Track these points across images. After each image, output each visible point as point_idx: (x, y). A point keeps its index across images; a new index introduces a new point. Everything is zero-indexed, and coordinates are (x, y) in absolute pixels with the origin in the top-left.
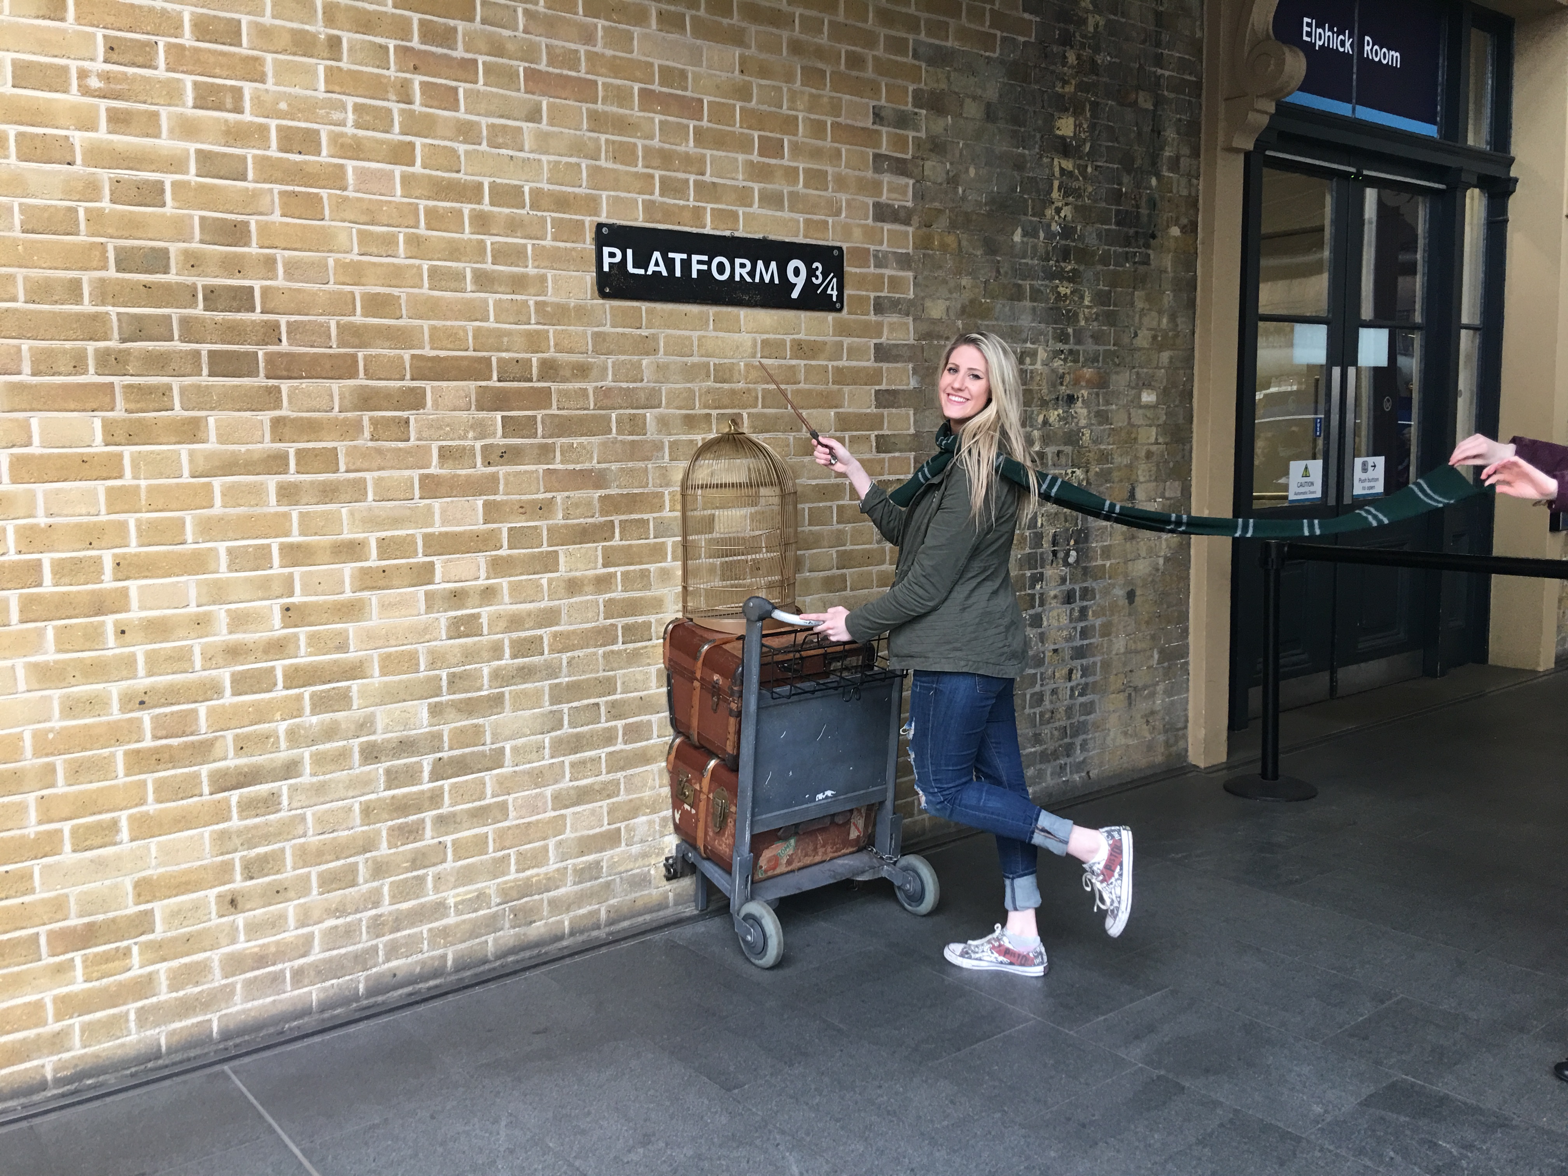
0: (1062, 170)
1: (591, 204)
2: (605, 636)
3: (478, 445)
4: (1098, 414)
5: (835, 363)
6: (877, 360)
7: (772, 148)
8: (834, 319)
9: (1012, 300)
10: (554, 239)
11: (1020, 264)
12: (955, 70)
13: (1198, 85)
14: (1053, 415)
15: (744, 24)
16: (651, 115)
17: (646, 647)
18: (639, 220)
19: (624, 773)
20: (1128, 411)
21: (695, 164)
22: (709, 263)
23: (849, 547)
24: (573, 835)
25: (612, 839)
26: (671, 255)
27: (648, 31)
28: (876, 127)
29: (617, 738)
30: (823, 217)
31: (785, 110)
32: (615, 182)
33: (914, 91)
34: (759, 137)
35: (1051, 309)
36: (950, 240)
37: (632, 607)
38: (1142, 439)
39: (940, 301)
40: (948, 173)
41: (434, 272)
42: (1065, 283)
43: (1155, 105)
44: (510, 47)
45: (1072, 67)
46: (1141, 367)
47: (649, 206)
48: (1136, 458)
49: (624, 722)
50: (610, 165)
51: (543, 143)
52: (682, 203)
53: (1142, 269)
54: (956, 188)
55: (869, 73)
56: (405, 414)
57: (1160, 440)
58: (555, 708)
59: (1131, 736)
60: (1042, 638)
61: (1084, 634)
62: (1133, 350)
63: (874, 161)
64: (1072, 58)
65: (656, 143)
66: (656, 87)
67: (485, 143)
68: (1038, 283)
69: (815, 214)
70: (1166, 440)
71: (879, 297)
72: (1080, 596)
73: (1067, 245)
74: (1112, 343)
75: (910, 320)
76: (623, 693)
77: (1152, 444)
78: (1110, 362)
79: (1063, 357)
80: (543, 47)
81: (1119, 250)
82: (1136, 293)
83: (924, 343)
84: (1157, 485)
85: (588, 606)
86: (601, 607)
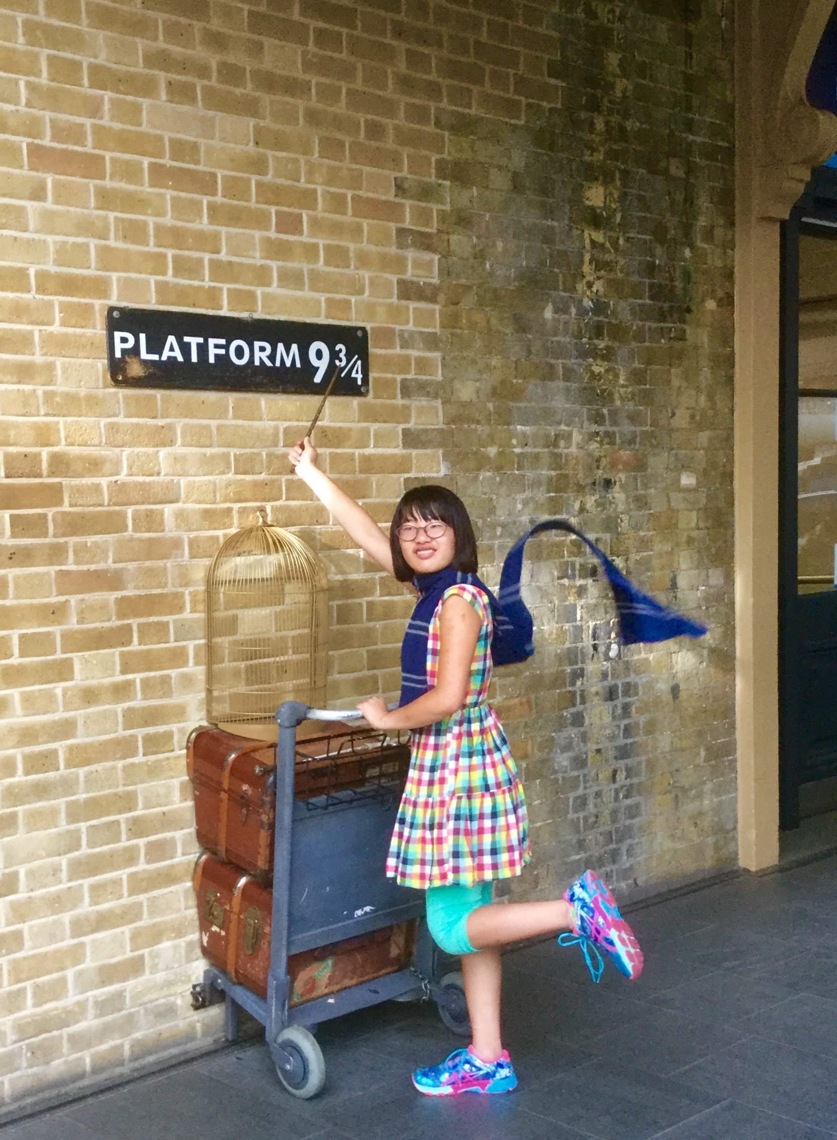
0: (593, 242)
2: (125, 747)
4: (637, 499)
5: (361, 451)
6: (405, 446)
7: (289, 224)
8: (359, 405)
9: (544, 379)
10: (63, 324)
11: (552, 342)
12: (480, 139)
13: (731, 151)
14: (591, 501)
15: (257, 94)
16: (162, 191)
17: (168, 759)
18: (152, 303)
19: (147, 895)
20: (668, 495)
21: (210, 242)
22: (227, 347)
23: (380, 646)
24: (92, 965)
25: (136, 966)
26: (187, 339)
27: (158, 102)
28: (398, 200)
29: (138, 858)
30: (345, 296)
31: (303, 184)
32: (124, 262)
33: (437, 160)
34: (277, 213)
35: (585, 389)
36: (478, 317)
37: (151, 717)
38: (682, 525)
39: (469, 382)
40: (474, 247)
42: (599, 362)
43: (687, 173)
44: (12, 122)
45: (600, 134)
46: (679, 448)
47: (162, 287)
48: (678, 544)
49: (146, 839)
50: (120, 245)
51: (49, 222)
52: (196, 283)
53: (678, 345)
54: (483, 263)
55: (390, 143)
57: (702, 525)
58: (72, 827)
59: (679, 839)
60: (584, 738)
61: (627, 731)
62: (671, 431)
63: (397, 236)
64: (600, 125)
65: (168, 220)
66: (167, 162)
69: (337, 293)
70: (708, 525)
71: (406, 379)
72: (623, 692)
73: (600, 321)
74: (649, 423)
75: (438, 403)
76: (144, 808)
77: (693, 530)
78: (648, 444)
79: (598, 439)
80: (48, 120)
81: (654, 325)
82: (673, 370)
83: (454, 427)
84: (699, 574)
85: (104, 715)
86: (120, 717)
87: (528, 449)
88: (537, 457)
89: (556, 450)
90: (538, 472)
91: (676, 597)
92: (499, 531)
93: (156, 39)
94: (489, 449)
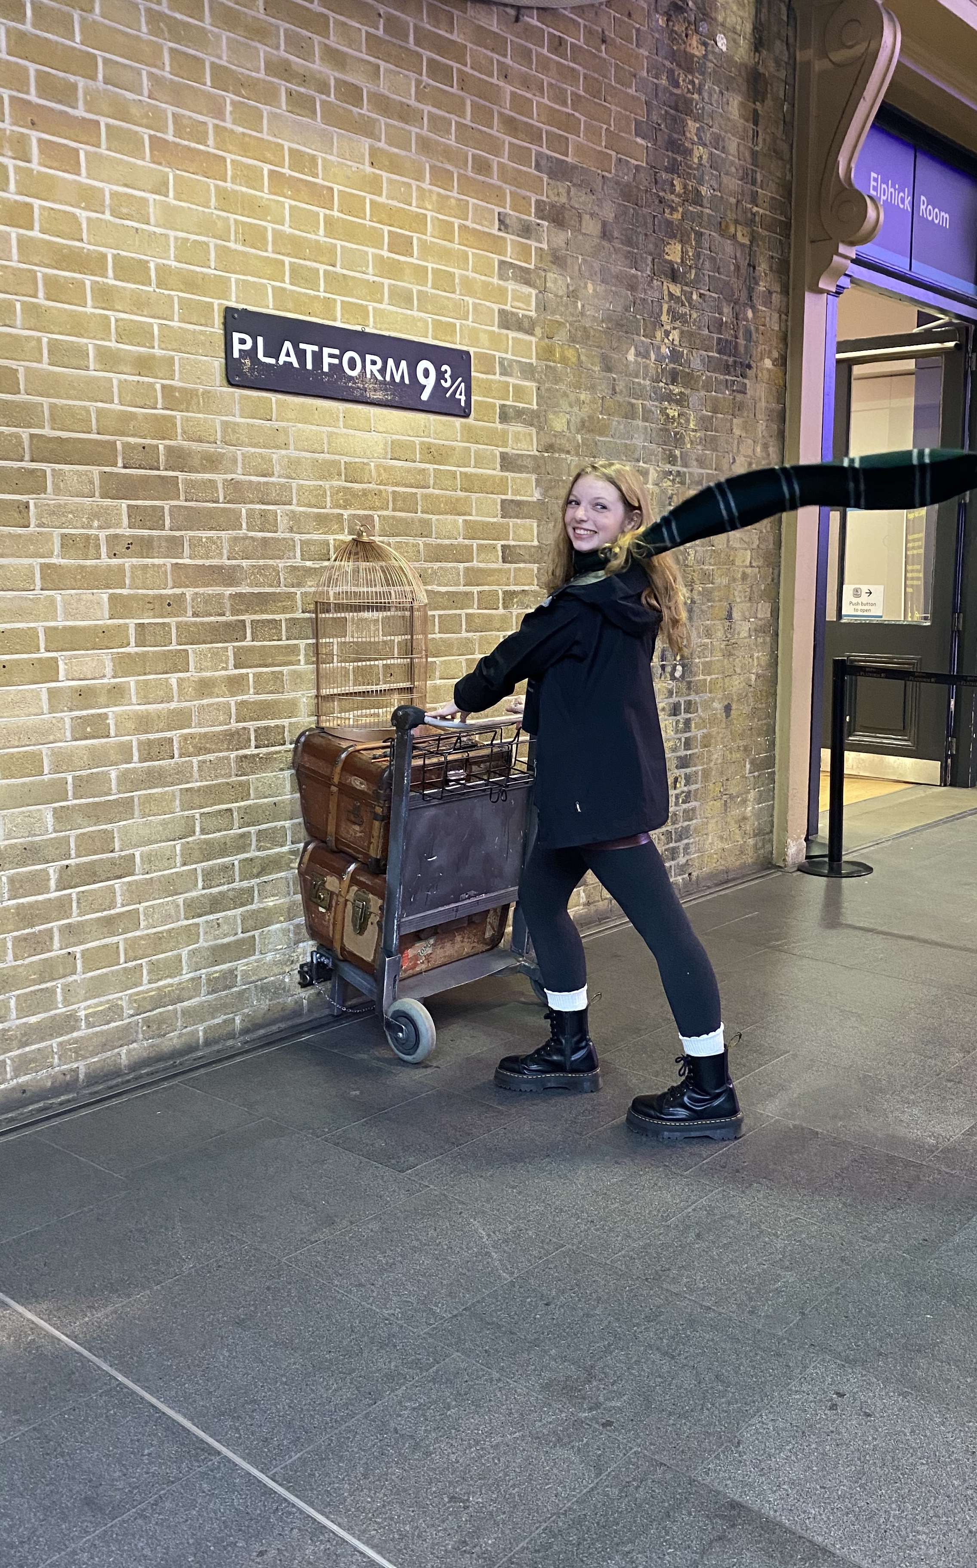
0: (671, 294)
1: (221, 287)
2: (237, 739)
3: (102, 534)
5: (463, 469)
6: (504, 468)
7: (401, 245)
8: (462, 424)
9: (626, 417)
11: (634, 383)
12: (574, 185)
13: (787, 226)
15: (374, 116)
16: (282, 199)
17: (279, 752)
18: (269, 307)
19: (258, 880)
21: (326, 254)
22: (340, 357)
24: (206, 945)
25: (246, 947)
26: (302, 346)
27: (278, 111)
28: (501, 234)
29: (249, 846)
30: (451, 320)
31: (414, 208)
32: (244, 265)
33: (537, 202)
34: (390, 232)
35: (661, 430)
36: (571, 354)
37: (265, 710)
38: (738, 560)
39: (562, 414)
40: (568, 286)
41: (54, 346)
42: (673, 406)
43: (752, 241)
44: (134, 111)
45: (679, 196)
47: (279, 293)
48: (735, 579)
49: (258, 828)
50: (239, 247)
51: (170, 218)
52: (312, 293)
53: (739, 397)
54: (575, 302)
55: (495, 179)
56: (23, 498)
58: (186, 813)
59: (726, 840)
63: (500, 268)
64: (679, 186)
65: (286, 228)
66: (286, 171)
67: (108, 212)
68: (649, 404)
69: (444, 316)
70: (760, 564)
71: (504, 405)
72: (685, 708)
73: (674, 368)
75: (533, 430)
76: (256, 798)
77: (747, 567)
80: (170, 116)
81: (721, 377)
82: (735, 420)
83: (546, 454)
84: (751, 607)
85: (218, 707)
86: (233, 711)
91: (731, 627)
93: (278, 48)
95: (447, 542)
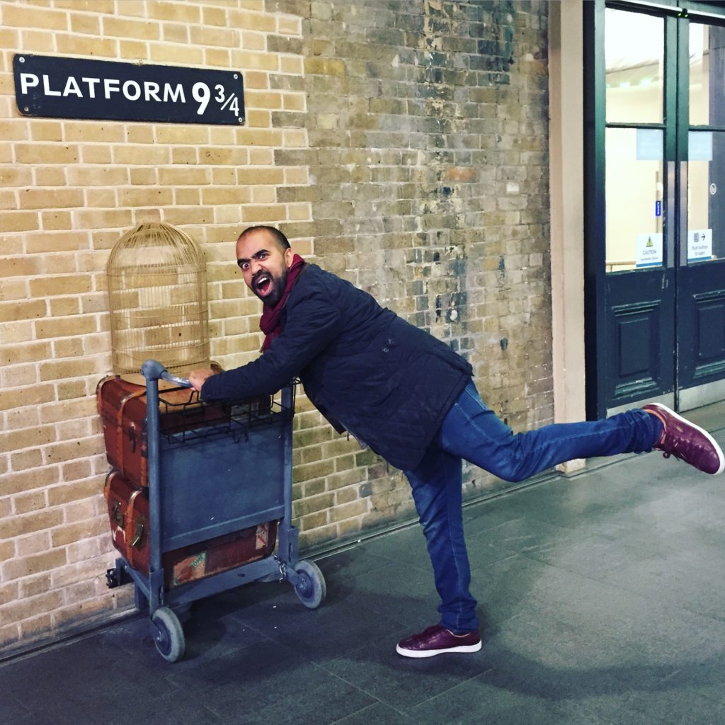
0: (432, 10)
1: (8, 38)
2: (46, 394)
4: (471, 203)
5: (240, 167)
6: (278, 162)
8: (237, 131)
9: (393, 113)
11: (399, 84)
14: (433, 205)
17: (81, 401)
18: (53, 51)
19: (66, 505)
20: (496, 199)
21: (104, 5)
22: (120, 86)
24: (20, 558)
25: (58, 558)
26: (85, 80)
29: (58, 477)
30: (223, 48)
32: (30, 19)
35: (427, 120)
36: (337, 66)
37: (65, 371)
38: (508, 221)
39: (331, 115)
40: (332, 11)
42: (439, 100)
46: (505, 164)
47: (62, 40)
48: (505, 236)
49: (64, 463)
50: (24, 6)
52: (93, 36)
53: (503, 87)
54: (340, 24)
57: (523, 222)
62: (498, 151)
63: (267, 2)
68: (414, 100)
69: (216, 45)
70: (529, 221)
71: (276, 112)
72: (461, 345)
73: (437, 69)
74: (480, 146)
75: (305, 130)
76: (61, 440)
77: (517, 225)
78: (480, 162)
79: (439, 158)
81: (484, 72)
82: (499, 107)
83: (318, 148)
84: (523, 257)
85: (24, 371)
86: (38, 371)
87: (381, 166)
88: (388, 171)
89: (404, 166)
90: (390, 183)
91: (504, 275)
92: (358, 227)
94: (348, 165)
95: (227, 225)
